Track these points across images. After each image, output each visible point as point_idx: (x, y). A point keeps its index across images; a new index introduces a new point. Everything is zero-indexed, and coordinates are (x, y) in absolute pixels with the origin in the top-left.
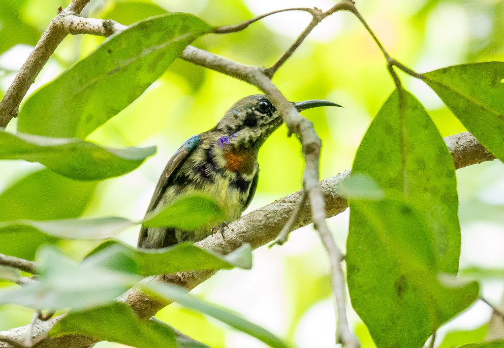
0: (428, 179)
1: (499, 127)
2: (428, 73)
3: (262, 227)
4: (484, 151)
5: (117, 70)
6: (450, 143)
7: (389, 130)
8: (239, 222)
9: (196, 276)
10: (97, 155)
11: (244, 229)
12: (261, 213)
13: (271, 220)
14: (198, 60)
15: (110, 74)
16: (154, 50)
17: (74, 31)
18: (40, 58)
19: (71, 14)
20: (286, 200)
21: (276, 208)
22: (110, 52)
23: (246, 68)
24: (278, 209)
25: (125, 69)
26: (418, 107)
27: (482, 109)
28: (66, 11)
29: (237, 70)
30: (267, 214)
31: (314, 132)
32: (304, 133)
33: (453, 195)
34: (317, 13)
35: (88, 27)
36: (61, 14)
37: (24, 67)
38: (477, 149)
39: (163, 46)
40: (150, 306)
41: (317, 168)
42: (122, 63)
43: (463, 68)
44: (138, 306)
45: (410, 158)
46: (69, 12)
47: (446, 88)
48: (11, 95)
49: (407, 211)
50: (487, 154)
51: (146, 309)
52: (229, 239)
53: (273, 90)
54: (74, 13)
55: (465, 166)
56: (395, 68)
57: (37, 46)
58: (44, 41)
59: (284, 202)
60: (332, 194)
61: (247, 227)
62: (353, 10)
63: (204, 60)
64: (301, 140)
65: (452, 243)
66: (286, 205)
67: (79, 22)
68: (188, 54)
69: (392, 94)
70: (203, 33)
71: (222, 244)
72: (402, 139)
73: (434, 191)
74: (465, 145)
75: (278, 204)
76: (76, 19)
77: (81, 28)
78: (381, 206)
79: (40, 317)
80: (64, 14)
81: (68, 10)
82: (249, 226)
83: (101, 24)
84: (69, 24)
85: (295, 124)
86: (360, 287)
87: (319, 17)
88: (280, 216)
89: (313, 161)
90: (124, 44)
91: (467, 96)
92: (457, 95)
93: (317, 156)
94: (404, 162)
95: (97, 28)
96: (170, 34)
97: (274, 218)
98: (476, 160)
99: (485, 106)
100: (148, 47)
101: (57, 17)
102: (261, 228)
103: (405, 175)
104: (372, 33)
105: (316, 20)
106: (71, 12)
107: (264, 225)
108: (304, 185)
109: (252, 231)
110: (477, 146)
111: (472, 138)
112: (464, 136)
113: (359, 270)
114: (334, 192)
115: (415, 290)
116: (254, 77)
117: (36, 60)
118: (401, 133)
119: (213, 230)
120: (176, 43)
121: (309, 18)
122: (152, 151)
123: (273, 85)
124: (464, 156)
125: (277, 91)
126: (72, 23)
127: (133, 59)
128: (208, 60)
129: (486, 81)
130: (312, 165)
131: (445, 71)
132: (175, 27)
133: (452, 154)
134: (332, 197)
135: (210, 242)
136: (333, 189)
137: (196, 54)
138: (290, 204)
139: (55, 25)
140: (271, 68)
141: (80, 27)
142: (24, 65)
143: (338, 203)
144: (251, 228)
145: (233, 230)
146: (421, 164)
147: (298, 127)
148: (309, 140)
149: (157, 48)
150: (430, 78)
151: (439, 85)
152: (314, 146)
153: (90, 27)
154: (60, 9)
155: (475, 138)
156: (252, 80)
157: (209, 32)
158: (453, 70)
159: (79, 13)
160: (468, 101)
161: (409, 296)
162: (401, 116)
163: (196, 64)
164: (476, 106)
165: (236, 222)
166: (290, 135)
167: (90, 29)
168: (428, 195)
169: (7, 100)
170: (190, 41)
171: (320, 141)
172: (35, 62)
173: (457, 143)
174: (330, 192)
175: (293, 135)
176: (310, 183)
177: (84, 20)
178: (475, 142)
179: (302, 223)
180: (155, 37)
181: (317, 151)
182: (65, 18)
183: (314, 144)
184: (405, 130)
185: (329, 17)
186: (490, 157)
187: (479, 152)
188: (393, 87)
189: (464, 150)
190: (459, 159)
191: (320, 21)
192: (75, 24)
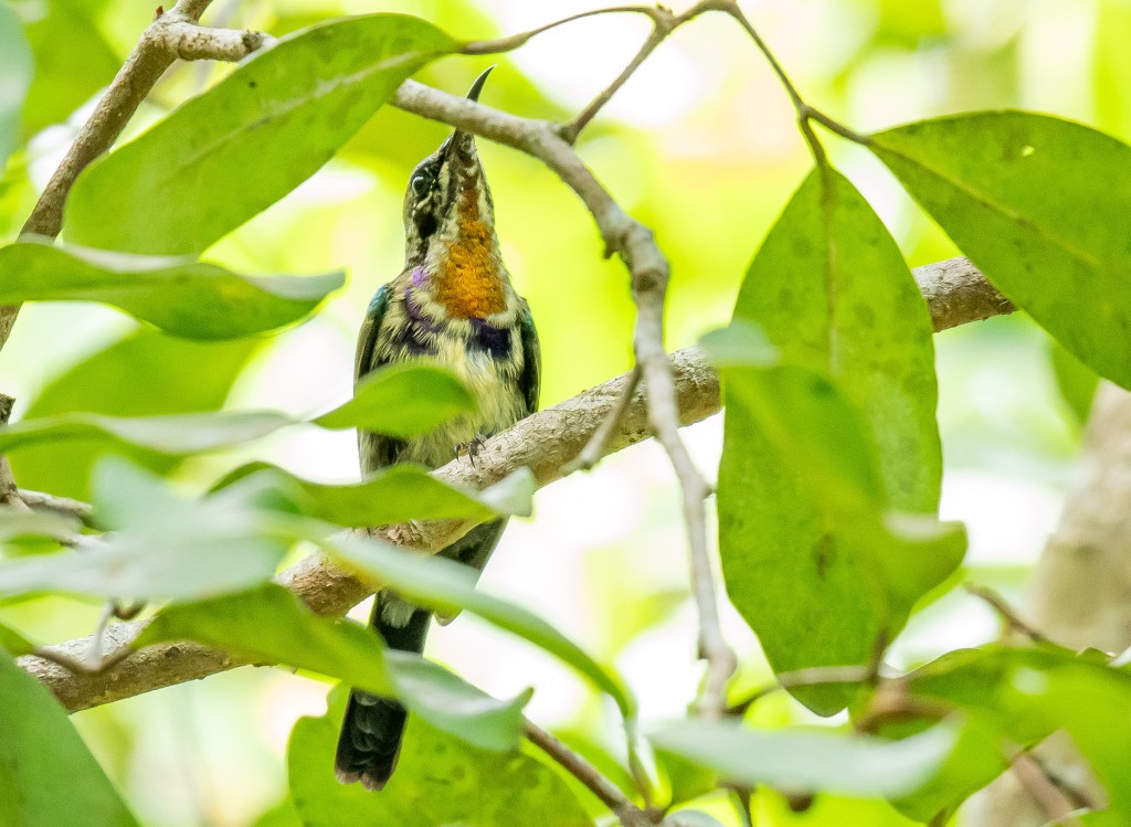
0: (878, 345)
1: (1018, 243)
2: (879, 134)
3: (557, 442)
4: (994, 295)
5: (266, 122)
6: (925, 278)
7: (802, 247)
8: (511, 433)
9: (426, 539)
10: (228, 291)
11: (521, 447)
12: (554, 414)
13: (574, 429)
14: (430, 109)
15: (251, 128)
16: (341, 86)
17: (186, 53)
18: (121, 107)
19: (181, 20)
20: (604, 390)
21: (585, 407)
22: (253, 85)
23: (522, 125)
24: (588, 407)
25: (284, 120)
26: (857, 203)
27: (985, 205)
28: (171, 14)
29: (506, 128)
30: (566, 418)
31: (655, 249)
32: (636, 252)
33: (928, 378)
34: (663, 16)
35: (214, 45)
36: (162, 20)
37: (89, 126)
38: (980, 292)
39: (359, 76)
40: (336, 597)
41: (660, 319)
42: (278, 108)
43: (948, 124)
44: (312, 598)
45: (843, 304)
46: (177, 17)
47: (915, 165)
48: (63, 179)
49: (823, 388)
50: (999, 302)
51: (328, 603)
52: (491, 466)
53: (576, 168)
54: (186, 18)
55: (955, 325)
56: (813, 124)
57: (115, 83)
58: (128, 74)
59: (599, 393)
60: (694, 378)
61: (527, 443)
62: (734, 12)
63: (441, 109)
64: (630, 265)
65: (925, 471)
66: (604, 400)
67: (196, 36)
68: (411, 98)
69: (809, 177)
70: (438, 54)
71: (477, 477)
72: (827, 266)
73: (891, 370)
74: (956, 283)
75: (589, 398)
76: (192, 31)
77: (200, 48)
78: (773, 378)
79: (117, 613)
80: (166, 21)
81: (175, 12)
82: (530, 441)
83: (239, 40)
84: (177, 40)
85: (619, 234)
86: (744, 556)
87: (667, 26)
88: (592, 422)
89: (652, 306)
90: (281, 71)
91: (956, 180)
92: (935, 177)
93: (661, 296)
94: (831, 311)
95: (231, 47)
96: (371, 53)
97: (580, 425)
98: (977, 311)
99: (990, 200)
100: (329, 78)
101: (154, 27)
102: (555, 446)
103: (834, 336)
104: (769, 56)
105: (661, 32)
106: (181, 16)
107: (561, 439)
108: (636, 352)
109: (537, 451)
110: (979, 284)
111: (970, 268)
112: (955, 266)
113: (741, 523)
114: (698, 376)
115: (851, 562)
116: (537, 142)
117: (112, 110)
118: (826, 253)
119: (459, 448)
120: (385, 73)
121: (647, 26)
122: (337, 281)
123: (576, 159)
124: (955, 305)
125: (583, 169)
126: (183, 38)
127: (299, 102)
128: (448, 110)
129: (992, 150)
130: (650, 313)
131: (912, 129)
132: (383, 39)
133: (930, 301)
134: (695, 385)
135: (455, 472)
136: (696, 369)
137: (425, 98)
138: (613, 398)
139: (150, 42)
140: (572, 125)
141: (198, 46)
142: (89, 122)
143: (706, 395)
144: (535, 446)
145: (499, 449)
146: (865, 315)
147: (624, 239)
148: (645, 264)
149: (348, 80)
150: (884, 144)
151: (901, 157)
152: (656, 277)
153: (218, 45)
154: (160, 11)
155: (976, 270)
156: (534, 147)
157: (450, 52)
158: (928, 129)
159: (196, 18)
160: (957, 190)
161: (840, 575)
162: (827, 220)
163: (426, 116)
164: (971, 199)
165: (505, 433)
166: (608, 254)
167: (219, 49)
168: (878, 378)
169: (55, 190)
170: (413, 69)
171: (668, 266)
172: (110, 114)
173: (941, 278)
174: (691, 374)
175: (615, 256)
176: (647, 348)
177: (206, 32)
178: (975, 278)
179: (634, 436)
180: (344, 58)
181: (660, 285)
182: (170, 28)
183: (656, 272)
184: (833, 248)
185: (687, 24)
186: (1006, 308)
187: (983, 297)
188: (809, 162)
189: (953, 294)
190: (945, 311)
191: (669, 32)
192: (189, 39)
